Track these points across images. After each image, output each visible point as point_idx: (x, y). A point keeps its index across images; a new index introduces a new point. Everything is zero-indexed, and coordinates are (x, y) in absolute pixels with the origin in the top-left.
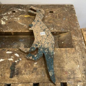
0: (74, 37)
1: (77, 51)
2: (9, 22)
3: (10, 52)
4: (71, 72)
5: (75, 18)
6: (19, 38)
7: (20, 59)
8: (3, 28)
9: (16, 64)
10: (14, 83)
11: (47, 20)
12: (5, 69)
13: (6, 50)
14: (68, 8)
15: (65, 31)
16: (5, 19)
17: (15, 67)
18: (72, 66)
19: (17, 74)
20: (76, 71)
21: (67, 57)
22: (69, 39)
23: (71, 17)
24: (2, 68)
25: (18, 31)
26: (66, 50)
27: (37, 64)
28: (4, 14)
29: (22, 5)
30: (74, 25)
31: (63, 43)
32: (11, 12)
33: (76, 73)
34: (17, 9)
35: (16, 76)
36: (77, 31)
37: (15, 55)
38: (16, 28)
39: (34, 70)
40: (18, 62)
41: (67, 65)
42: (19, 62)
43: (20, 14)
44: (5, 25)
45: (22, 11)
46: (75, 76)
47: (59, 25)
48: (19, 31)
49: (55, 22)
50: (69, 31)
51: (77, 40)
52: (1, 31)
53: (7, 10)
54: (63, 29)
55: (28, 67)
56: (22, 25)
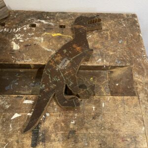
0: (137, 76)
1: (141, 103)
2: (27, 46)
3: (30, 102)
4: (131, 139)
5: (139, 41)
7: (48, 115)
8: (16, 57)
9: (41, 124)
11: (91, 43)
13: (22, 97)
14: (128, 20)
15: (121, 65)
16: (19, 40)
17: (38, 128)
18: (132, 128)
19: (43, 140)
20: (138, 137)
22: (128, 80)
23: (132, 38)
24: (18, 130)
26: (123, 100)
27: (75, 124)
28: (16, 30)
29: (48, 13)
30: (137, 54)
31: (117, 85)
32: (28, 26)
33: (140, 140)
34: (39, 20)
35: (41, 143)
36: (143, 65)
38: (38, 57)
39: (71, 135)
41: (126, 126)
42: (45, 119)
43: (44, 31)
44: (19, 51)
45: (47, 24)
46: (137, 146)
47: (111, 53)
48: (44, 64)
49: (104, 46)
50: (128, 64)
51: (141, 81)
52: (13, 62)
53: (22, 22)
54: (119, 60)
55: (60, 128)
56: (48, 52)
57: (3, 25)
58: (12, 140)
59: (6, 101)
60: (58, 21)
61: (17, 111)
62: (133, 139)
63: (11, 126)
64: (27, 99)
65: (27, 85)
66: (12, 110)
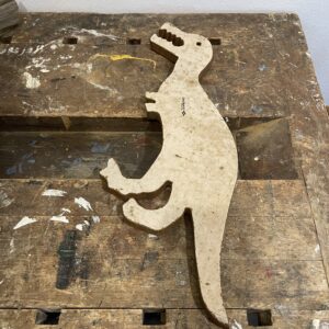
0: (301, 136)
1: (310, 193)
2: (55, 81)
3: (59, 193)
4: (288, 270)
5: (303, 66)
6: (90, 141)
7: (96, 219)
8: (32, 102)
9: (80, 239)
10: (71, 305)
12: (39, 255)
13: (40, 183)
14: (278, 26)
15: (264, 115)
16: (40, 68)
17: (74, 248)
18: (290, 248)
19: (84, 275)
20: (305, 266)
21: (273, 216)
22: (280, 147)
23: (288, 60)
24: (29, 252)
25: (87, 115)
26: (268, 188)
27: (157, 239)
28: (35, 49)
29: (103, 17)
30: (299, 92)
31: (256, 159)
32: (60, 41)
33: (308, 274)
34: (83, 30)
35: (78, 280)
36: (313, 114)
37: (77, 205)
38: (81, 103)
39: (147, 261)
40: (88, 230)
41: (275, 242)
42: (89, 228)
43: (95, 51)
44: (39, 91)
45: (100, 38)
46: (303, 286)
47: (242, 92)
48: (92, 115)
49: (226, 79)
50: (279, 114)
51: (310, 148)
52: (26, 112)
53: (47, 34)
54: (258, 106)
55: (123, 247)
56: (102, 91)
57: (7, 41)
58: (12, 272)
59: (5, 191)
60: (124, 30)
61: (27, 211)
62: (293, 271)
63: (12, 244)
64: (50, 187)
65: (55, 164)
66: (18, 210)
